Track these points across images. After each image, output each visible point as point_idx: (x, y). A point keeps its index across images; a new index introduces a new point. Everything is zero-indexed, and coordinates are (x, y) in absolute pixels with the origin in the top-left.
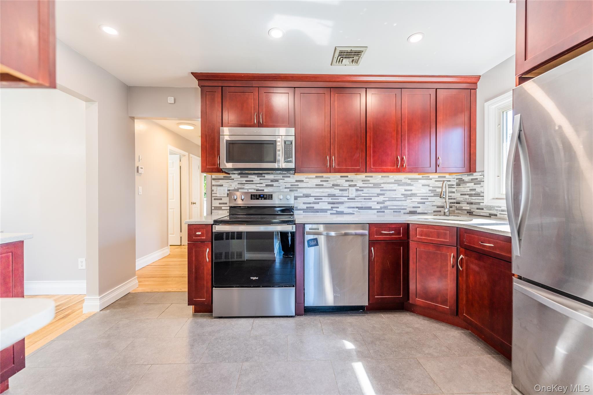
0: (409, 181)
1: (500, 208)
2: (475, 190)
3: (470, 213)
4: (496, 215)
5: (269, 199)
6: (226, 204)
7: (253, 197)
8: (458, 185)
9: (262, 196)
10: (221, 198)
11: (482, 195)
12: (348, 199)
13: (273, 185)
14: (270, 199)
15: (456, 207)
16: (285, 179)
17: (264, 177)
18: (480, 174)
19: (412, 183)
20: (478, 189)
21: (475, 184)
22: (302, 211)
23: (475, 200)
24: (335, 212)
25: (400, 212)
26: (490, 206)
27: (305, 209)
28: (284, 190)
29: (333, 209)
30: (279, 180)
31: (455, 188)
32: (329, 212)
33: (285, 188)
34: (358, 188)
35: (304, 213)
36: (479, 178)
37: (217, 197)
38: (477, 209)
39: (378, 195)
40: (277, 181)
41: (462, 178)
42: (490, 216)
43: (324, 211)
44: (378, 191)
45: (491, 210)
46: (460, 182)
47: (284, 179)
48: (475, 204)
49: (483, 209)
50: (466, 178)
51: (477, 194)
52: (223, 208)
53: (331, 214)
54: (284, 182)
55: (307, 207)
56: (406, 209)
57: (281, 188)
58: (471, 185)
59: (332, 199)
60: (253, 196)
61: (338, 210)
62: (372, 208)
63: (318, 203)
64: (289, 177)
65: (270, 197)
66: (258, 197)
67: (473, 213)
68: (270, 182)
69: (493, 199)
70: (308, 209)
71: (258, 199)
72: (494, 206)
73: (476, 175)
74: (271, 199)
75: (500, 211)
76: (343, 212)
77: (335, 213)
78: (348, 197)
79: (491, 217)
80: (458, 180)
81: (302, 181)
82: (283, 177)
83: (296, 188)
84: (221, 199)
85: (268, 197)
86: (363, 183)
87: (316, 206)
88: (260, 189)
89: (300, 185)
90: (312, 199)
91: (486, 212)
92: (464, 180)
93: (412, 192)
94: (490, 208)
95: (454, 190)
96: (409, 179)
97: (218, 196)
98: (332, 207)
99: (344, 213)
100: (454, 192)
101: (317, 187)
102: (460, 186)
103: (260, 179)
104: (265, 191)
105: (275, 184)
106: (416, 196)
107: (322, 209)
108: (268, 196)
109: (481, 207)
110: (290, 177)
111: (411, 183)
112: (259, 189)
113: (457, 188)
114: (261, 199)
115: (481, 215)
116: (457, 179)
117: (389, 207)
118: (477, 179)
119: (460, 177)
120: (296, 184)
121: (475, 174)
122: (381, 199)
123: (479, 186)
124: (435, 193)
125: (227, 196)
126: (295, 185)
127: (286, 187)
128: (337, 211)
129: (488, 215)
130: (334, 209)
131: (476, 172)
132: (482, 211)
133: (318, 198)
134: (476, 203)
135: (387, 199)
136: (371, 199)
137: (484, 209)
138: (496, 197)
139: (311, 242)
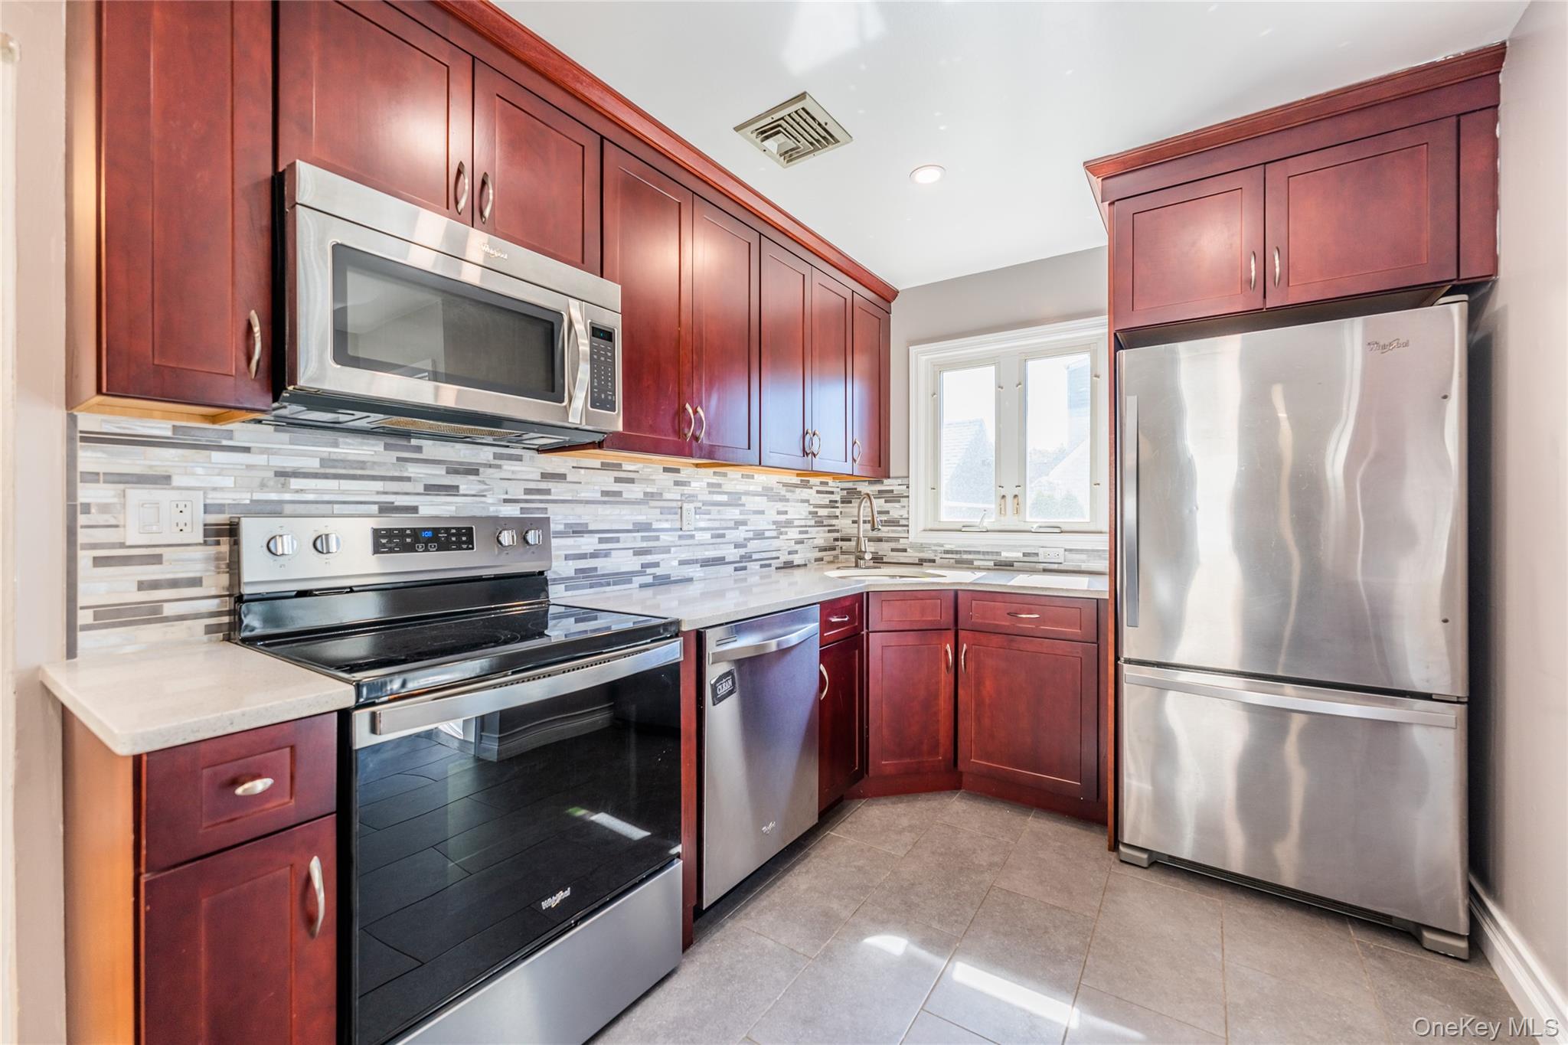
0: (783, 491)
1: (943, 546)
2: (888, 512)
3: (878, 560)
4: (934, 561)
5: (461, 549)
6: (196, 582)
7: (384, 541)
8: (846, 501)
9: (429, 534)
10: (157, 551)
11: (903, 522)
12: (680, 537)
13: (457, 488)
14: (465, 546)
15: (841, 548)
16: (505, 467)
17: (419, 449)
18: (899, 481)
19: (789, 495)
20: (895, 511)
21: (886, 502)
22: (563, 586)
23: (888, 532)
24: (649, 579)
25: (770, 565)
26: (922, 544)
27: (572, 578)
28: (502, 508)
29: (645, 572)
30: (481, 470)
31: (838, 507)
32: (638, 580)
33: (506, 501)
34: (700, 505)
35: (569, 593)
36: (897, 490)
37: (122, 545)
38: (893, 550)
39: (739, 524)
40: (472, 471)
41: (856, 489)
42: (921, 562)
43: (622, 578)
44: (734, 513)
45: (923, 552)
46: (851, 496)
47: (499, 467)
48: (887, 541)
49: (905, 550)
50: (864, 488)
51: (893, 522)
52: (169, 610)
53: (642, 586)
54: (501, 479)
55: (577, 571)
56: (778, 558)
57: (489, 500)
58: (879, 504)
59: (643, 539)
60: (383, 537)
61: (658, 571)
62: (727, 560)
63: (606, 554)
64: (519, 458)
65: (464, 539)
66: (408, 540)
67: (882, 559)
68: (444, 472)
69: (924, 530)
70: (579, 578)
71: (410, 548)
72: (930, 544)
73: (888, 484)
74: (468, 549)
75: (941, 553)
76: (668, 577)
77: (651, 581)
78: (680, 533)
79: (922, 565)
80: (845, 492)
81: (562, 477)
82: (496, 456)
83: (541, 501)
84: (157, 559)
85: (454, 539)
86: (710, 492)
87: (604, 565)
88: (400, 501)
89: (558, 490)
90: (589, 543)
91: (912, 555)
92: (860, 492)
93: (788, 517)
94: (921, 547)
95: (837, 512)
96: (783, 486)
97: (128, 543)
98: (644, 566)
99: (672, 579)
100: (837, 516)
101: (606, 499)
102: (850, 505)
103: (399, 459)
104: (424, 511)
105: (466, 484)
106: (792, 527)
107: (617, 574)
108: (453, 535)
109: (900, 547)
110: (521, 460)
111: (787, 494)
112: (396, 504)
113: (842, 507)
114: (426, 550)
115: (901, 561)
116: (841, 489)
117: (755, 557)
118: (892, 491)
119: (850, 485)
120: (543, 485)
121: (886, 481)
122: (741, 534)
123: (897, 505)
124: (817, 519)
125: (201, 540)
126: (539, 491)
127: (506, 497)
128: (655, 577)
129: (917, 562)
130: (649, 571)
131: (889, 477)
132: (904, 554)
133: (609, 536)
134: (889, 540)
135: (751, 535)
136: (724, 537)
137: (908, 550)
138: (929, 527)
139: (720, 687)
